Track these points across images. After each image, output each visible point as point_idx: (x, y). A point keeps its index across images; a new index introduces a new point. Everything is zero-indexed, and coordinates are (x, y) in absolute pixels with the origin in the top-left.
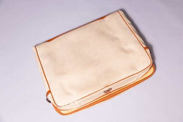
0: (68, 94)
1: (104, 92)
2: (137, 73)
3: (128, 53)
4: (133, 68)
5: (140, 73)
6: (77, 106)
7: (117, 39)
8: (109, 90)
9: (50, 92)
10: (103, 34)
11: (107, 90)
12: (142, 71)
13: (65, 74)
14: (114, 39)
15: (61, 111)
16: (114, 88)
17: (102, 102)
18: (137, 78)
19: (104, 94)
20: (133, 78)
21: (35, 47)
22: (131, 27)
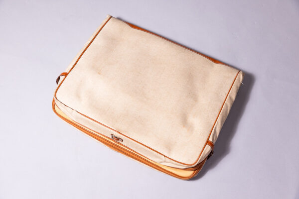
0: (78, 96)
1: (112, 135)
2: (165, 156)
3: (184, 126)
4: (169, 147)
5: (169, 160)
6: (73, 117)
7: (196, 99)
8: (118, 139)
9: (66, 74)
10: (190, 77)
11: (116, 137)
12: (173, 161)
13: (99, 73)
14: (192, 95)
15: (56, 106)
16: (126, 143)
17: (102, 143)
18: (161, 162)
19: (110, 137)
20: (157, 157)
21: (111, 17)
22: (226, 104)
